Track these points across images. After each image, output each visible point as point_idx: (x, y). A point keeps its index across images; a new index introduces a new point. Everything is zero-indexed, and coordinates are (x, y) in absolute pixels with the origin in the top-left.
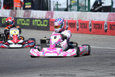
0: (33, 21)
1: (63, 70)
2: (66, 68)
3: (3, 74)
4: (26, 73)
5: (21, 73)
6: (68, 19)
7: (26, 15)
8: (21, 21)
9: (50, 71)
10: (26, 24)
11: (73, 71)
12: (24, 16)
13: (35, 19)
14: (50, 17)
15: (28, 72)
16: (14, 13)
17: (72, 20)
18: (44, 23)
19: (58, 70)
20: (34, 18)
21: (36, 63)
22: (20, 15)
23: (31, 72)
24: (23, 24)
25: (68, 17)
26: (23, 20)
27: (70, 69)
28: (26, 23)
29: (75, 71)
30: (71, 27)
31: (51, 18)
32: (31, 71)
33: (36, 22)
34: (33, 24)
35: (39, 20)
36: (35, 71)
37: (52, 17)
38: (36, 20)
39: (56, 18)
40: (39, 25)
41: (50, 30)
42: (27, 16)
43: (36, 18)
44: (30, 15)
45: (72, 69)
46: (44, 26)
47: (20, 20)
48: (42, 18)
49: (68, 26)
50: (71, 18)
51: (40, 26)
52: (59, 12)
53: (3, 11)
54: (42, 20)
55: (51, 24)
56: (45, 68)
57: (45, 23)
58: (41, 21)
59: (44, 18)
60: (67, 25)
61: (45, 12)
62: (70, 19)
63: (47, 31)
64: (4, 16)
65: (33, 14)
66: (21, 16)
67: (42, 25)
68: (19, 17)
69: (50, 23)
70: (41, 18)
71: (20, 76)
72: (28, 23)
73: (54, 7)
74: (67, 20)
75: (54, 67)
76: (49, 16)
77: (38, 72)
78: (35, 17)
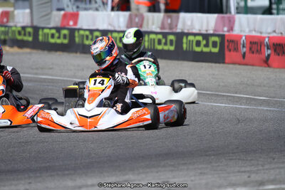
0: (185, 40)
1: (253, 162)
2: (260, 157)
3: (102, 173)
4: (160, 169)
5: (148, 170)
6: (269, 33)
7: (167, 26)
8: (154, 40)
9: (219, 166)
10: (166, 48)
11: (277, 166)
12: (162, 27)
13: (188, 34)
14: (226, 29)
15: (164, 166)
16: (137, 20)
17: (280, 35)
18: (211, 44)
19: (240, 162)
20: (186, 31)
21: (187, 144)
22: (153, 24)
23: (173, 166)
24: (160, 47)
25: (270, 30)
26: (160, 36)
27: (269, 160)
28: (166, 44)
29: (282, 165)
30: (279, 55)
31: (228, 31)
32: (172, 163)
33: (193, 41)
34: (185, 46)
35: (200, 38)
36: (183, 164)
37: (231, 29)
38: (191, 38)
39: (241, 31)
40: (198, 49)
41: (227, 61)
42: (171, 28)
43: (190, 31)
44: (176, 26)
45: (276, 160)
46: (210, 52)
47: (152, 36)
48: (207, 31)
49: (269, 52)
50: (277, 31)
51: (202, 52)
52: (250, 16)
53: (110, 15)
54: (206, 36)
55: (228, 47)
56: (208, 158)
57: (214, 44)
58: (203, 39)
59: (211, 32)
60: (268, 48)
61: (214, 16)
62: (275, 35)
63: (218, 65)
64: (114, 27)
65: (184, 23)
66: (155, 28)
67: (206, 50)
68: (149, 30)
69: (226, 44)
70: (204, 32)
71: (143, 176)
72: (171, 44)
73: (238, 3)
74: (269, 37)
75: (229, 153)
76: (224, 26)
77: (191, 167)
78: (188, 30)
